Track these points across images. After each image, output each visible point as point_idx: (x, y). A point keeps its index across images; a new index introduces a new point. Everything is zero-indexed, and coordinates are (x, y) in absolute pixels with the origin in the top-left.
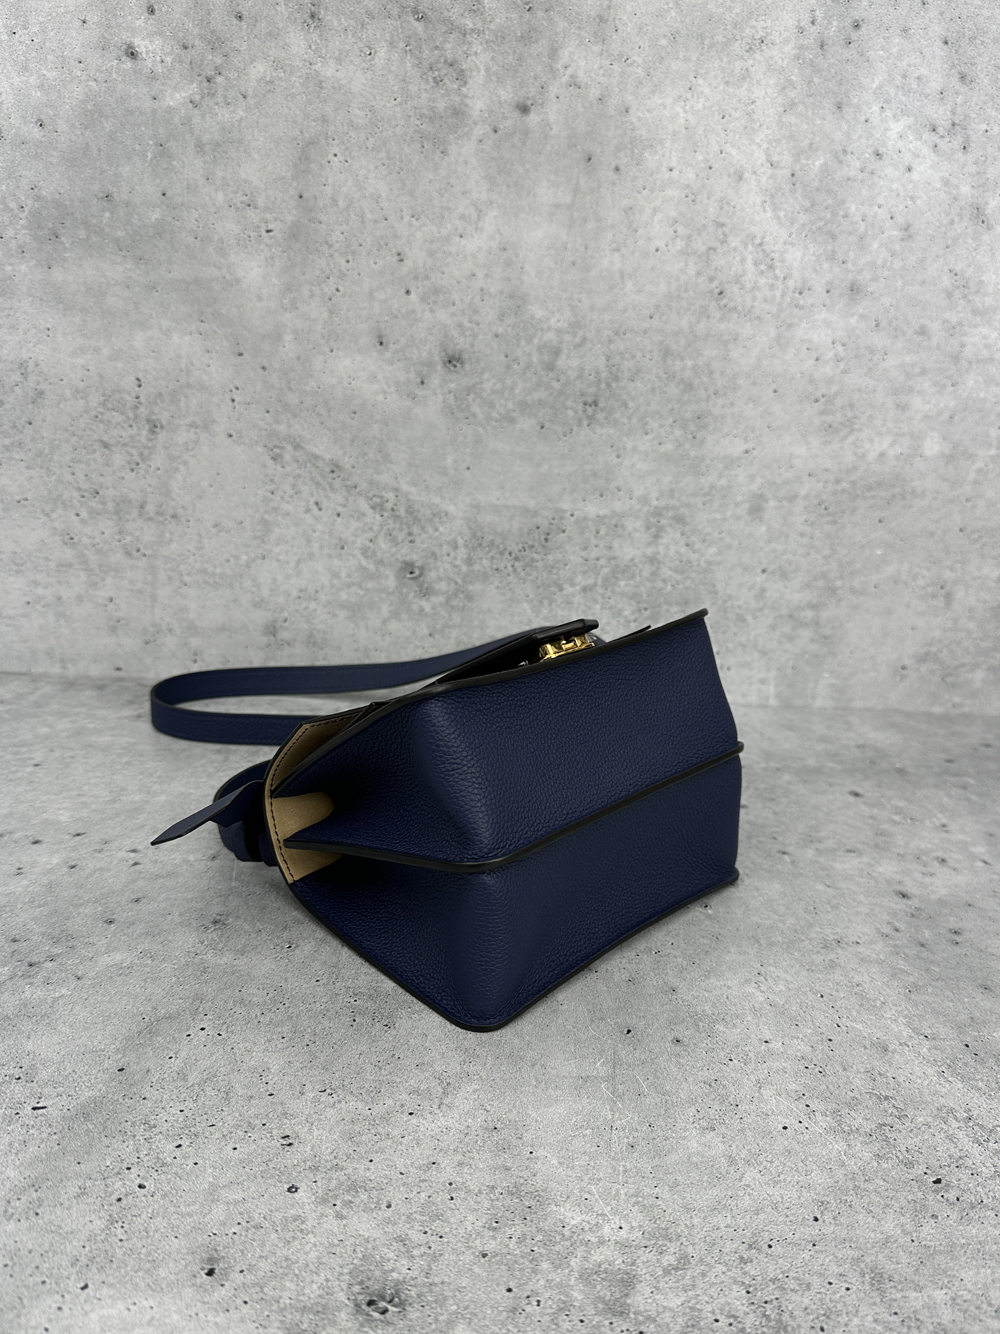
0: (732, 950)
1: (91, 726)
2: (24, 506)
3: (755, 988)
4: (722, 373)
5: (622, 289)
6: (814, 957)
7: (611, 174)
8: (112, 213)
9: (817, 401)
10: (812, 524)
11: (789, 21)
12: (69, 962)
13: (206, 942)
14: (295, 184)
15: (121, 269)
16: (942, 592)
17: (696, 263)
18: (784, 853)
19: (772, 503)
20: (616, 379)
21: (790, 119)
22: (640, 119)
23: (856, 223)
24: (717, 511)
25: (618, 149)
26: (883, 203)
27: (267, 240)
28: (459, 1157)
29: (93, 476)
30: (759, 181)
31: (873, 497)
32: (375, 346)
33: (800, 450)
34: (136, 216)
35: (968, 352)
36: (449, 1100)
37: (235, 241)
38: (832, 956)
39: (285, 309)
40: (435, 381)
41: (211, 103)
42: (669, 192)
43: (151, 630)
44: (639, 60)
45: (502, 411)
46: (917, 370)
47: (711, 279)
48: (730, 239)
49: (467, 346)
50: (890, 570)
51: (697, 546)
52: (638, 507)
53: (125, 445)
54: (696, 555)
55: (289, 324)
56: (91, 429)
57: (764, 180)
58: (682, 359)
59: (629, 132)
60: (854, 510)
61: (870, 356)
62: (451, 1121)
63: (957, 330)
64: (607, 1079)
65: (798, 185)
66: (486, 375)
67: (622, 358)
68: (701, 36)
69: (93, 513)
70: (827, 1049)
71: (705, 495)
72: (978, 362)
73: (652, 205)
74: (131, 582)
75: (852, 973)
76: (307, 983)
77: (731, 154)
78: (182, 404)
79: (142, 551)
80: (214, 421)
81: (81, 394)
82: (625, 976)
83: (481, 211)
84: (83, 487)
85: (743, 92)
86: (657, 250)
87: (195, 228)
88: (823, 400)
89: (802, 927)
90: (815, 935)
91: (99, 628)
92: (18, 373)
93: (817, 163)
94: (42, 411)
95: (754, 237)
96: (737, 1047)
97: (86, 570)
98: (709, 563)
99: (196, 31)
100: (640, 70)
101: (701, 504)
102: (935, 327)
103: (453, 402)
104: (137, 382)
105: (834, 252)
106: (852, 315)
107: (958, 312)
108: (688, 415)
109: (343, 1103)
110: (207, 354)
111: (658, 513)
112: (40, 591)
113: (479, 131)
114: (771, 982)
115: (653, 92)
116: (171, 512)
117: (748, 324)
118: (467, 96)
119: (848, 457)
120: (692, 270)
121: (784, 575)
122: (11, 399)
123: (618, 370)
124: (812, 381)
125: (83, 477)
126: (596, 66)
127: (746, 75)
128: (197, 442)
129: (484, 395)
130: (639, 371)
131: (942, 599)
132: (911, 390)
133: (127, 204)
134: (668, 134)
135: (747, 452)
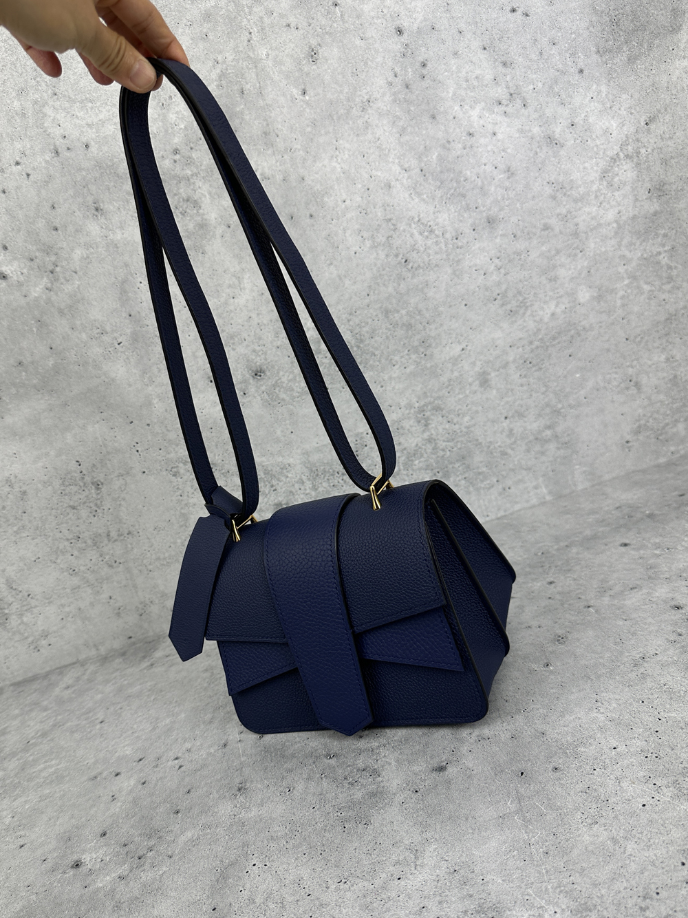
0: (574, 691)
1: (126, 682)
2: (39, 562)
3: (597, 712)
4: (427, 309)
5: (343, 286)
6: (630, 675)
7: (308, 221)
8: (26, 372)
9: (495, 299)
10: (525, 376)
11: (381, 82)
12: (162, 848)
13: (238, 806)
14: (124, 309)
15: (42, 402)
16: (632, 383)
17: (383, 250)
18: (589, 607)
19: (493, 374)
20: (362, 341)
21: (406, 138)
22: (313, 181)
23: (474, 181)
24: (459, 393)
25: (307, 204)
26: (486, 161)
27: (121, 349)
28: (438, 898)
29: (73, 528)
30: (402, 184)
31: (559, 343)
32: (208, 384)
33: (498, 334)
34: (40, 368)
35: (582, 227)
36: (420, 861)
37: (102, 358)
38: (642, 670)
39: (147, 385)
40: (252, 390)
41: (58, 285)
42: (349, 215)
43: (140, 606)
44: (299, 147)
45: (299, 390)
46: (553, 252)
47: (397, 256)
48: (399, 225)
49: (263, 361)
50: (590, 384)
51: (455, 421)
52: (407, 411)
53: (85, 503)
54: (457, 426)
55: (153, 393)
56: (61, 502)
57: (405, 181)
58: (398, 312)
59: (310, 192)
60: (550, 355)
61: (519, 257)
62: (425, 875)
63: (569, 216)
64: (517, 812)
65: (427, 175)
66: (281, 373)
67: (360, 327)
68: (331, 116)
69: (82, 550)
70: (657, 739)
71: (447, 387)
72: (592, 230)
73: (342, 228)
74: (119, 582)
75: (659, 678)
76: (307, 812)
77: (377, 175)
78: (109, 465)
79: (118, 561)
80: (131, 468)
81: (48, 484)
82: (509, 735)
83: (239, 277)
84: (69, 538)
85: (370, 136)
86: (355, 253)
87: (76, 360)
88: (499, 297)
89: (616, 657)
90: (626, 659)
91: (109, 618)
92: (7, 486)
93: (434, 157)
94: (28, 502)
95: (413, 218)
96: (596, 759)
97: (89, 586)
98: (468, 427)
99: (34, 248)
100: (301, 152)
101: (447, 394)
102: (553, 221)
103: (267, 398)
104: (78, 464)
105: (467, 205)
106: (496, 237)
107: (565, 205)
108: (416, 343)
109: (355, 886)
110: (112, 430)
111: (421, 410)
112: (67, 609)
113: (219, 231)
114: (606, 704)
115: (315, 161)
116: (126, 531)
117: (432, 271)
118: (204, 214)
119: (531, 325)
120: (382, 255)
121: (521, 415)
122: (9, 503)
123: (360, 335)
124: (487, 289)
125: (68, 532)
126: (274, 162)
127: (367, 125)
128: (126, 484)
129: (284, 385)
130: (374, 331)
131: (634, 388)
132: (555, 267)
133: (32, 363)
134: (333, 181)
135: (463, 349)
